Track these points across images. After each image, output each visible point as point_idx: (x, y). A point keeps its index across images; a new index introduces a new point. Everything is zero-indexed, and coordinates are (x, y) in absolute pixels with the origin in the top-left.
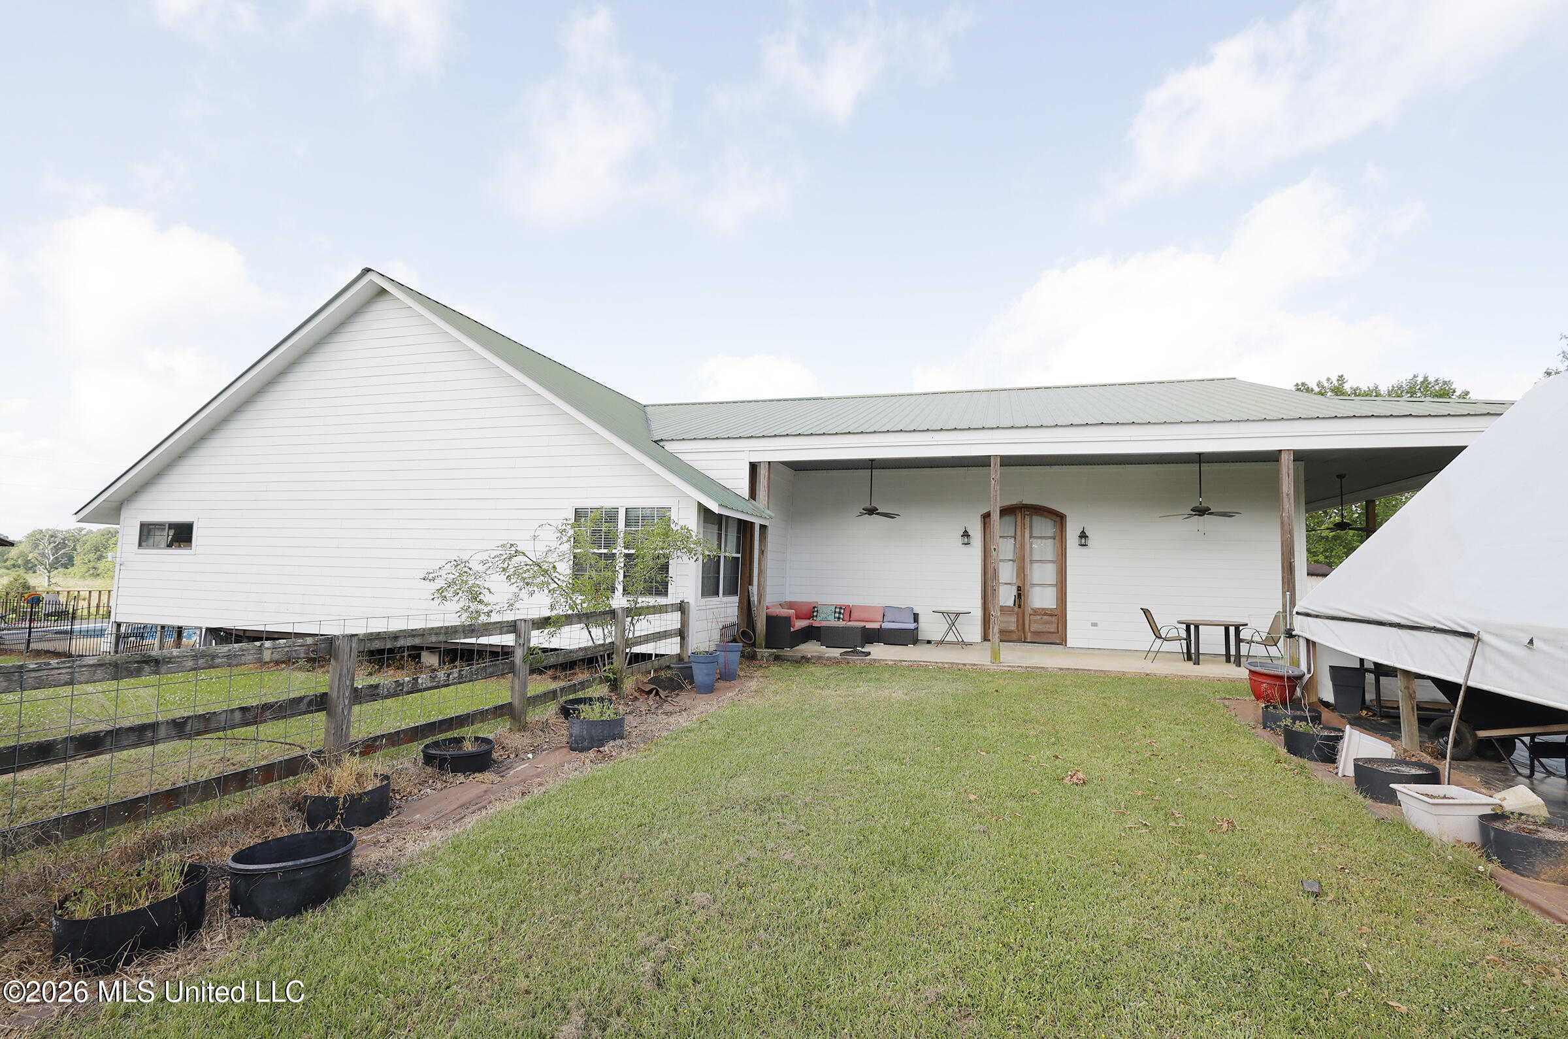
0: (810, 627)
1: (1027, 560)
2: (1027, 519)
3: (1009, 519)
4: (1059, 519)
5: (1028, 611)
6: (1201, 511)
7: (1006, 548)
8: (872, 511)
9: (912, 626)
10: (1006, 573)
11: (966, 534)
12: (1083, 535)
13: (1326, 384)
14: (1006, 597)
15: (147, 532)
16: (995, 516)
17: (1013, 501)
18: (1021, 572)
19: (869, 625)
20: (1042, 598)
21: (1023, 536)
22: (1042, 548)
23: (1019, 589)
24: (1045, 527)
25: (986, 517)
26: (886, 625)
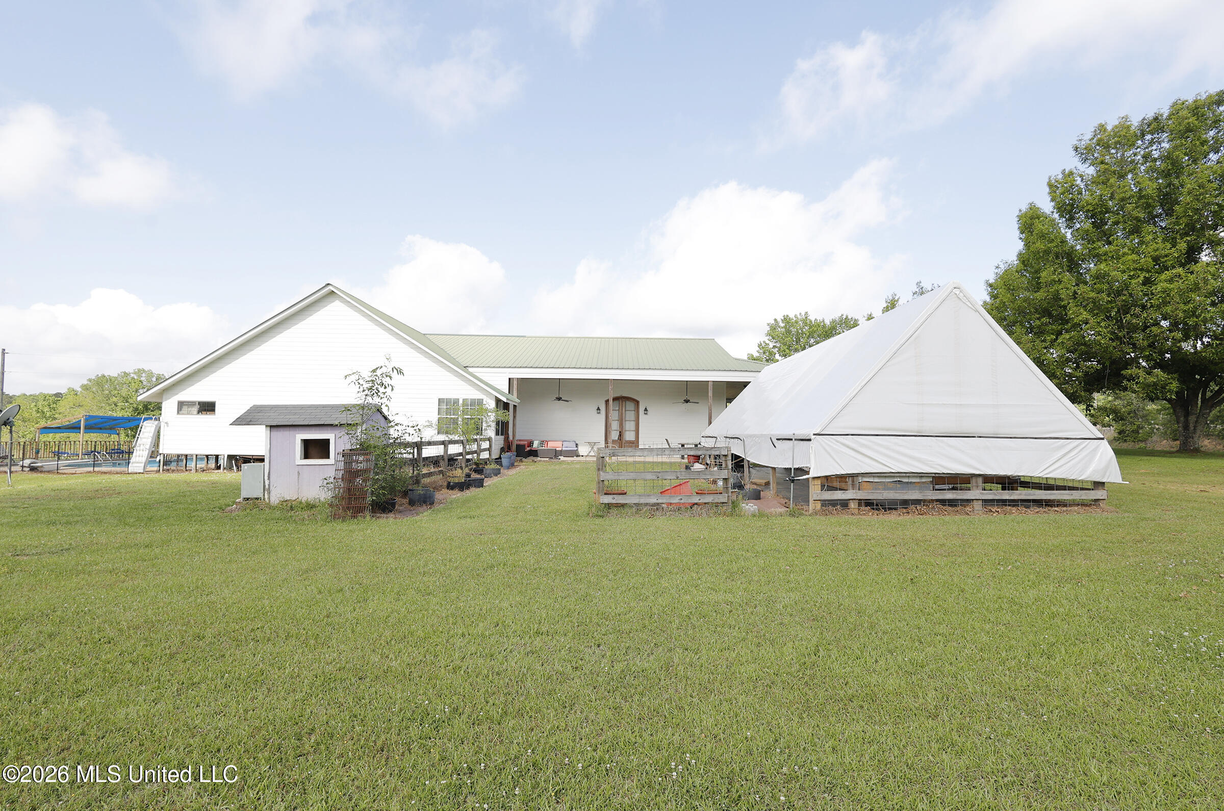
0: (531, 450)
1: (624, 420)
2: (624, 403)
3: (617, 402)
4: (637, 403)
5: (624, 442)
6: (687, 401)
7: (614, 415)
8: (559, 399)
9: (576, 449)
10: (615, 425)
11: (598, 409)
12: (646, 410)
13: (799, 317)
14: (614, 436)
15: (181, 405)
16: (611, 402)
17: (618, 395)
18: (621, 425)
19: (557, 449)
20: (629, 436)
21: (622, 410)
22: (630, 415)
23: (620, 432)
24: (630, 406)
25: (607, 401)
26: (564, 449)
